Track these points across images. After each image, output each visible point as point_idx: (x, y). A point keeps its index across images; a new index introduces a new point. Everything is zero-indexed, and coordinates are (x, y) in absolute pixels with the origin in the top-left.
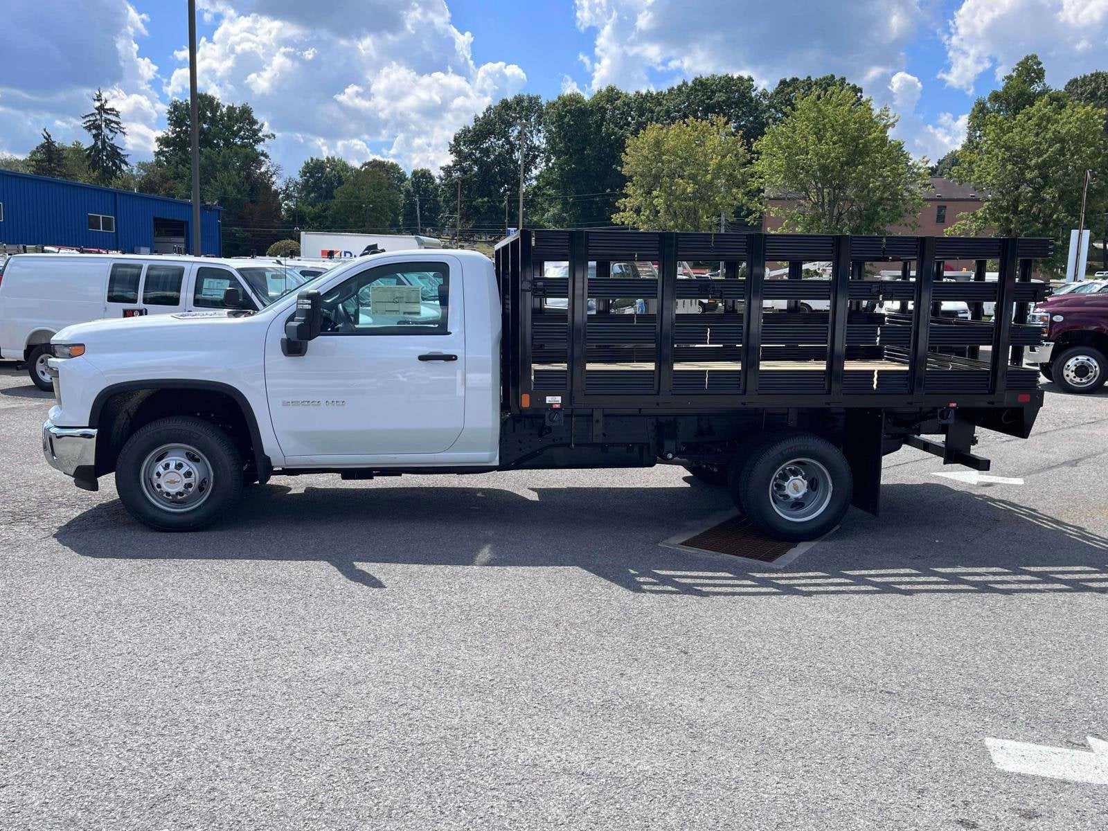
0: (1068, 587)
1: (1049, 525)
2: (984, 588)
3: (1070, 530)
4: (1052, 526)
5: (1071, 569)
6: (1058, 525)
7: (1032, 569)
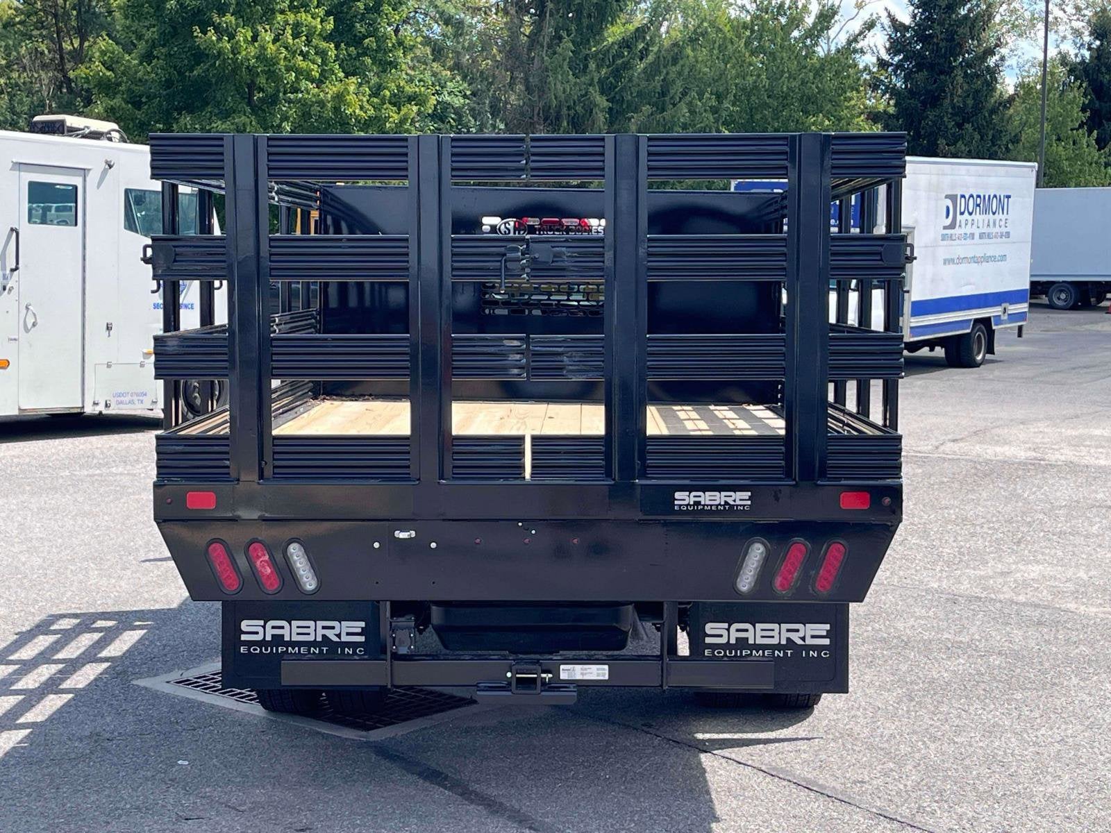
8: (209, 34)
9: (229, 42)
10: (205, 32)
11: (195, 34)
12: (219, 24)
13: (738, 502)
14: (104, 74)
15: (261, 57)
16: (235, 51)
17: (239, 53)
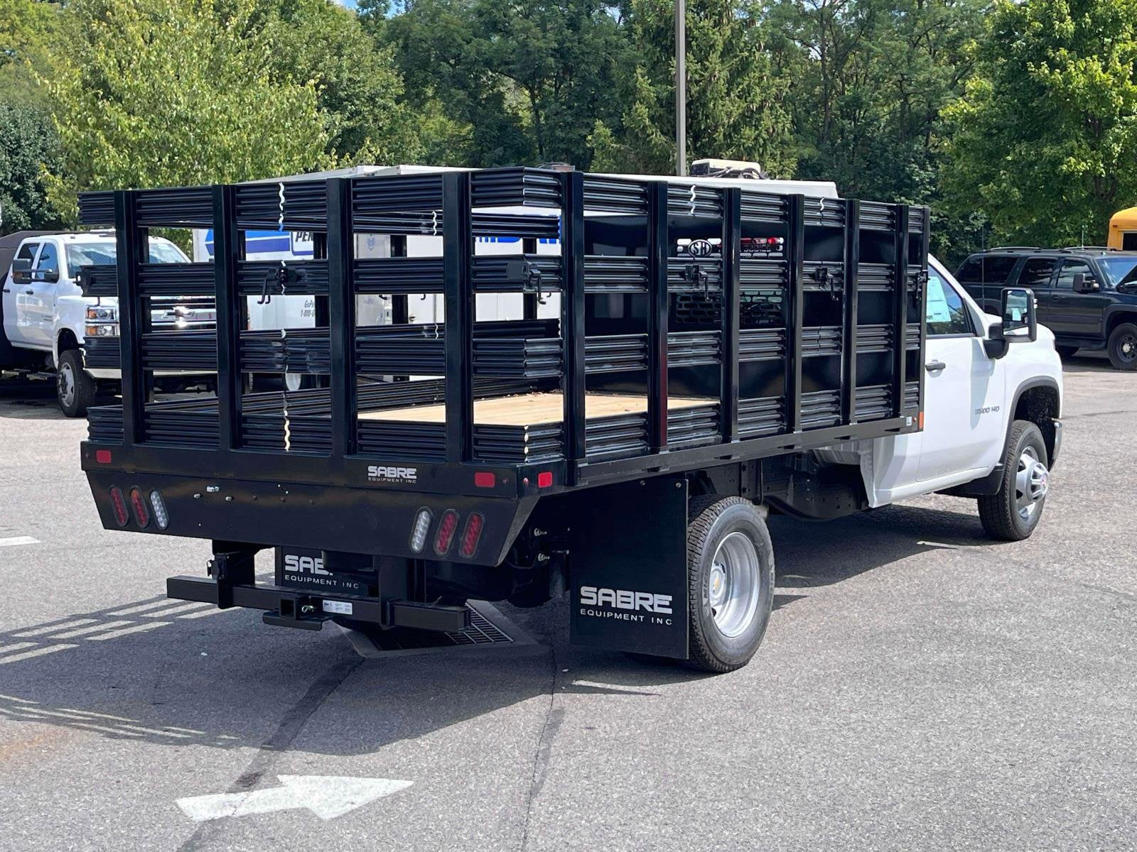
0: (16, 635)
1: (72, 713)
2: (101, 617)
3: (34, 713)
4: (64, 712)
5: (18, 657)
6: (56, 717)
7: (62, 647)
8: (1043, 68)
9: (1060, 74)
10: (1039, 67)
11: (1030, 69)
12: (1054, 58)
13: (409, 477)
14: (968, 111)
15: (1092, 86)
16: (1067, 81)
17: (1071, 83)
